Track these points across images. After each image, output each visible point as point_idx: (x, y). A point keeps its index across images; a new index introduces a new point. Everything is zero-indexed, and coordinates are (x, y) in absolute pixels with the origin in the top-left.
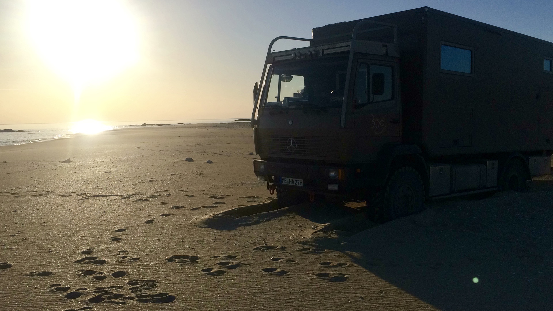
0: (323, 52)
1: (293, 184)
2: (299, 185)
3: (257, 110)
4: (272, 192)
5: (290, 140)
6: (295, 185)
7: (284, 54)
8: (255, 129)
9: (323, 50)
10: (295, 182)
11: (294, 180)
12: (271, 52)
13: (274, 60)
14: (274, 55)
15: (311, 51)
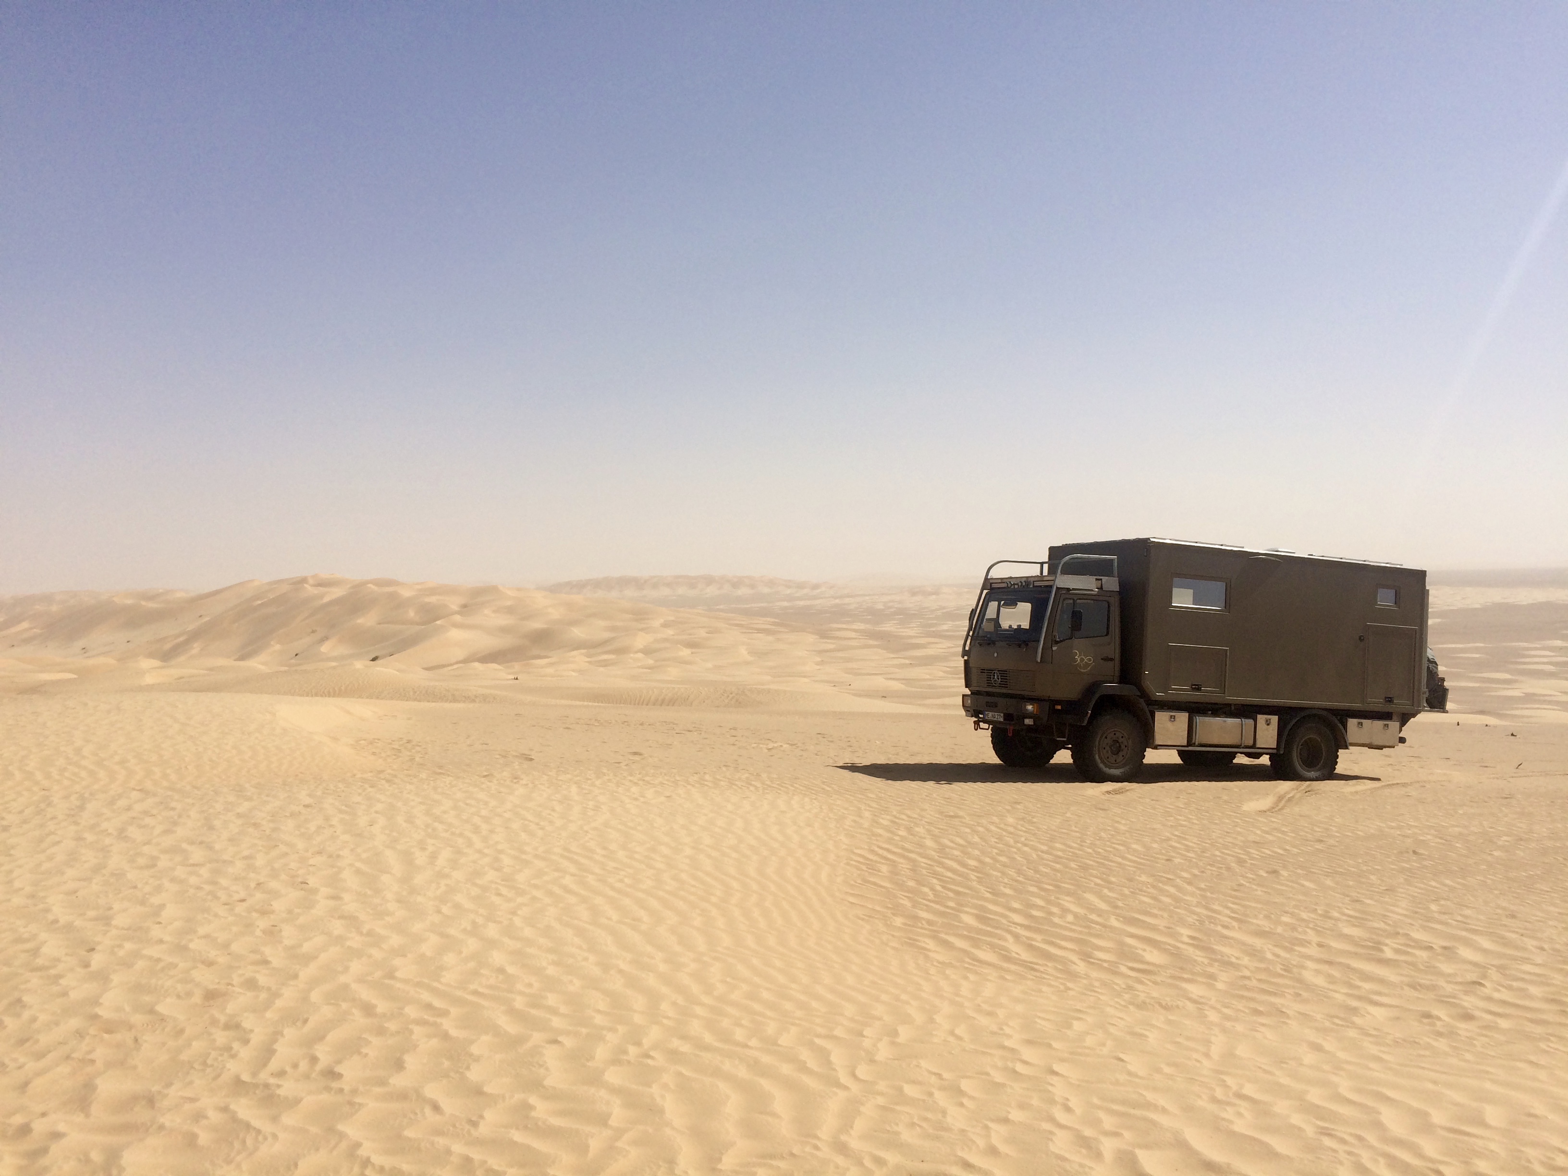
0: (1033, 584)
1: (994, 719)
2: (1000, 720)
3: (970, 638)
4: (976, 728)
5: (994, 673)
6: (996, 719)
7: (1000, 581)
8: (965, 660)
9: (1034, 582)
10: (996, 717)
11: (996, 714)
12: (989, 577)
13: (991, 586)
14: (991, 581)
15: (1023, 581)
